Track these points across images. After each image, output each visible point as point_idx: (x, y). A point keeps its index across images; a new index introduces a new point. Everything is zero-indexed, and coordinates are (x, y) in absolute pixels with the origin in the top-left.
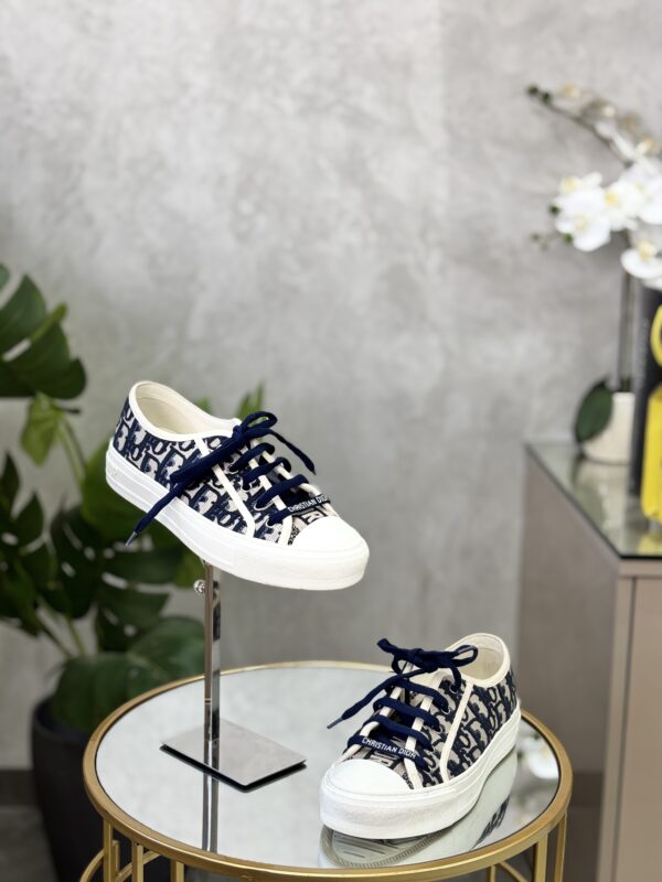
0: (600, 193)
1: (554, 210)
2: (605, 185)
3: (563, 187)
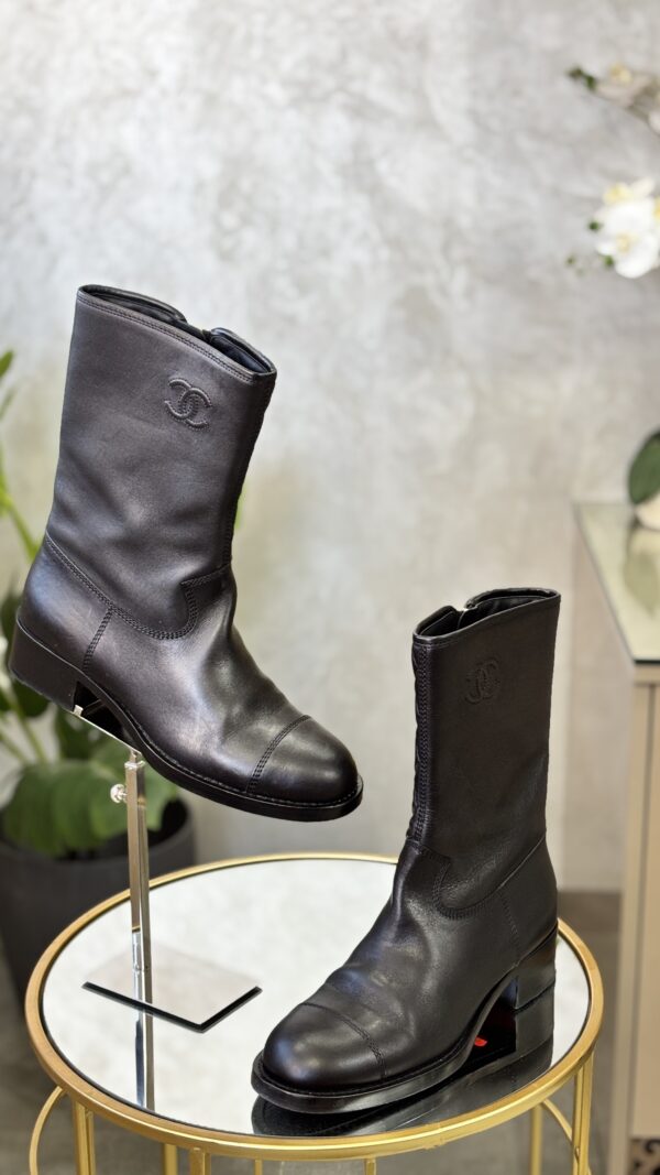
1: (594, 227)
3: (608, 196)
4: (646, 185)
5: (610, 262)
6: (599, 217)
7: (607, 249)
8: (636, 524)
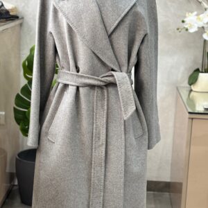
0: (196, 17)
1: (183, 22)
2: (197, 15)
3: (187, 15)
4: (195, 13)
5: (187, 30)
6: (185, 20)
7: (186, 27)
8: (191, 91)
